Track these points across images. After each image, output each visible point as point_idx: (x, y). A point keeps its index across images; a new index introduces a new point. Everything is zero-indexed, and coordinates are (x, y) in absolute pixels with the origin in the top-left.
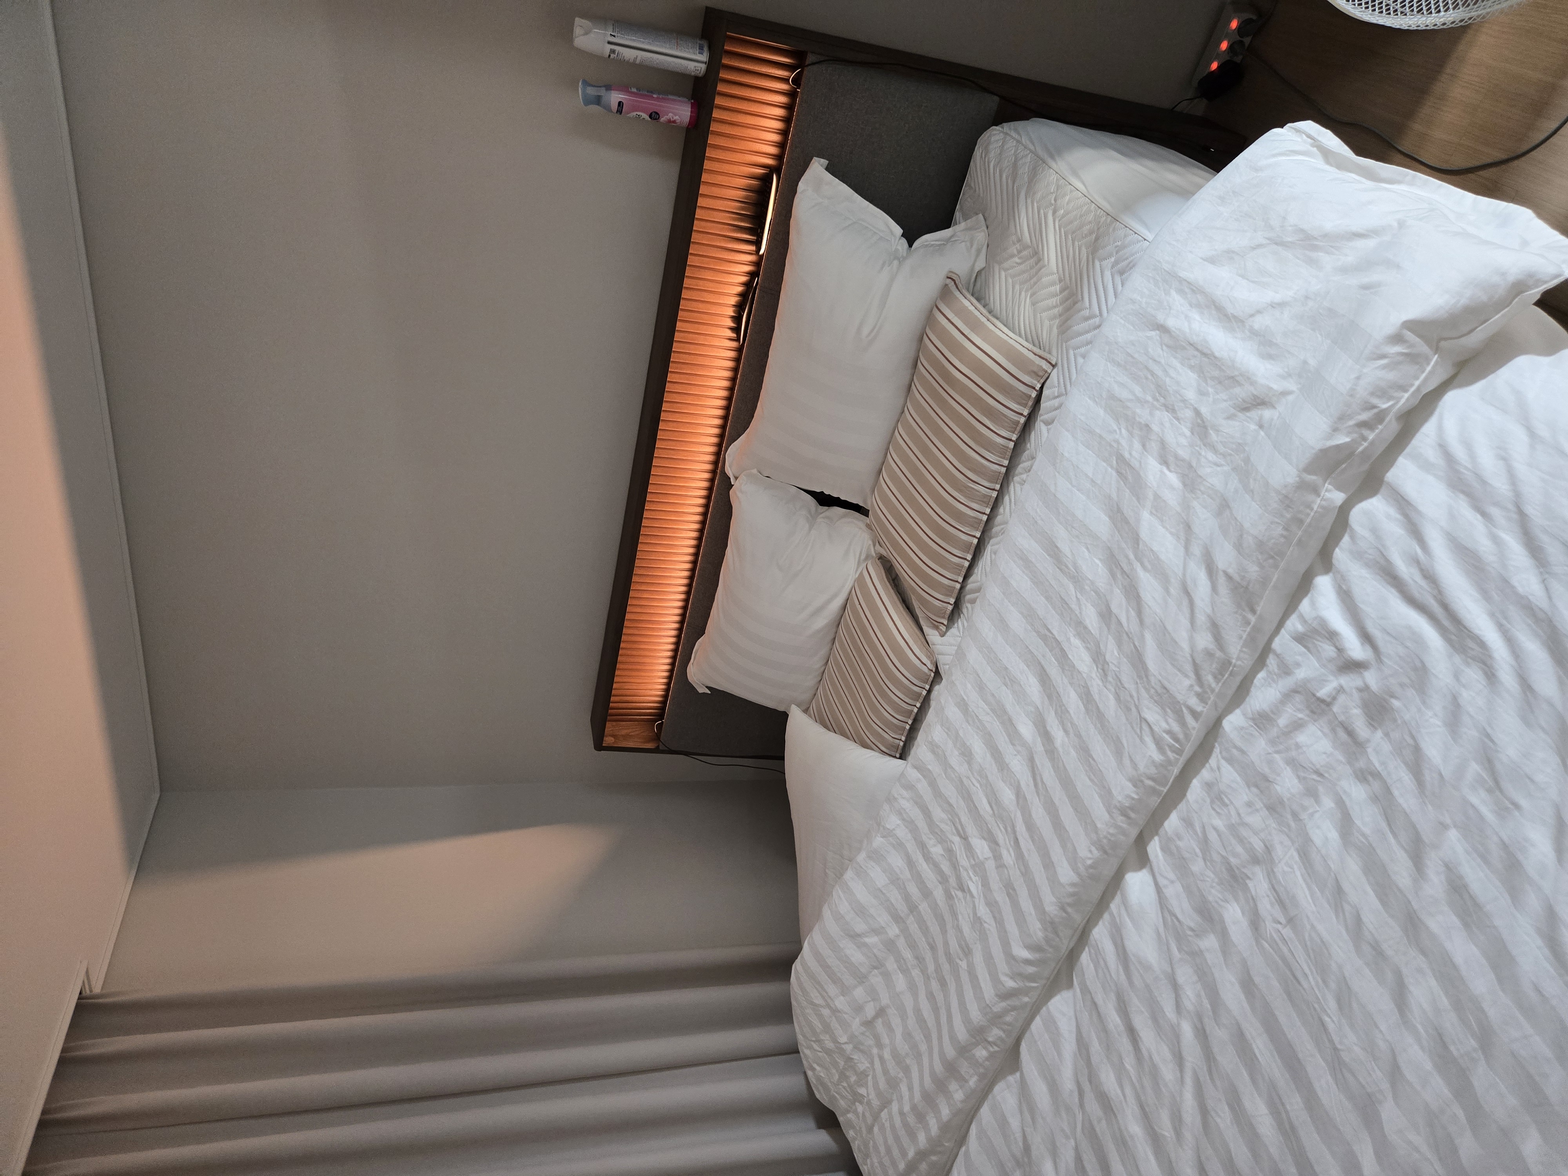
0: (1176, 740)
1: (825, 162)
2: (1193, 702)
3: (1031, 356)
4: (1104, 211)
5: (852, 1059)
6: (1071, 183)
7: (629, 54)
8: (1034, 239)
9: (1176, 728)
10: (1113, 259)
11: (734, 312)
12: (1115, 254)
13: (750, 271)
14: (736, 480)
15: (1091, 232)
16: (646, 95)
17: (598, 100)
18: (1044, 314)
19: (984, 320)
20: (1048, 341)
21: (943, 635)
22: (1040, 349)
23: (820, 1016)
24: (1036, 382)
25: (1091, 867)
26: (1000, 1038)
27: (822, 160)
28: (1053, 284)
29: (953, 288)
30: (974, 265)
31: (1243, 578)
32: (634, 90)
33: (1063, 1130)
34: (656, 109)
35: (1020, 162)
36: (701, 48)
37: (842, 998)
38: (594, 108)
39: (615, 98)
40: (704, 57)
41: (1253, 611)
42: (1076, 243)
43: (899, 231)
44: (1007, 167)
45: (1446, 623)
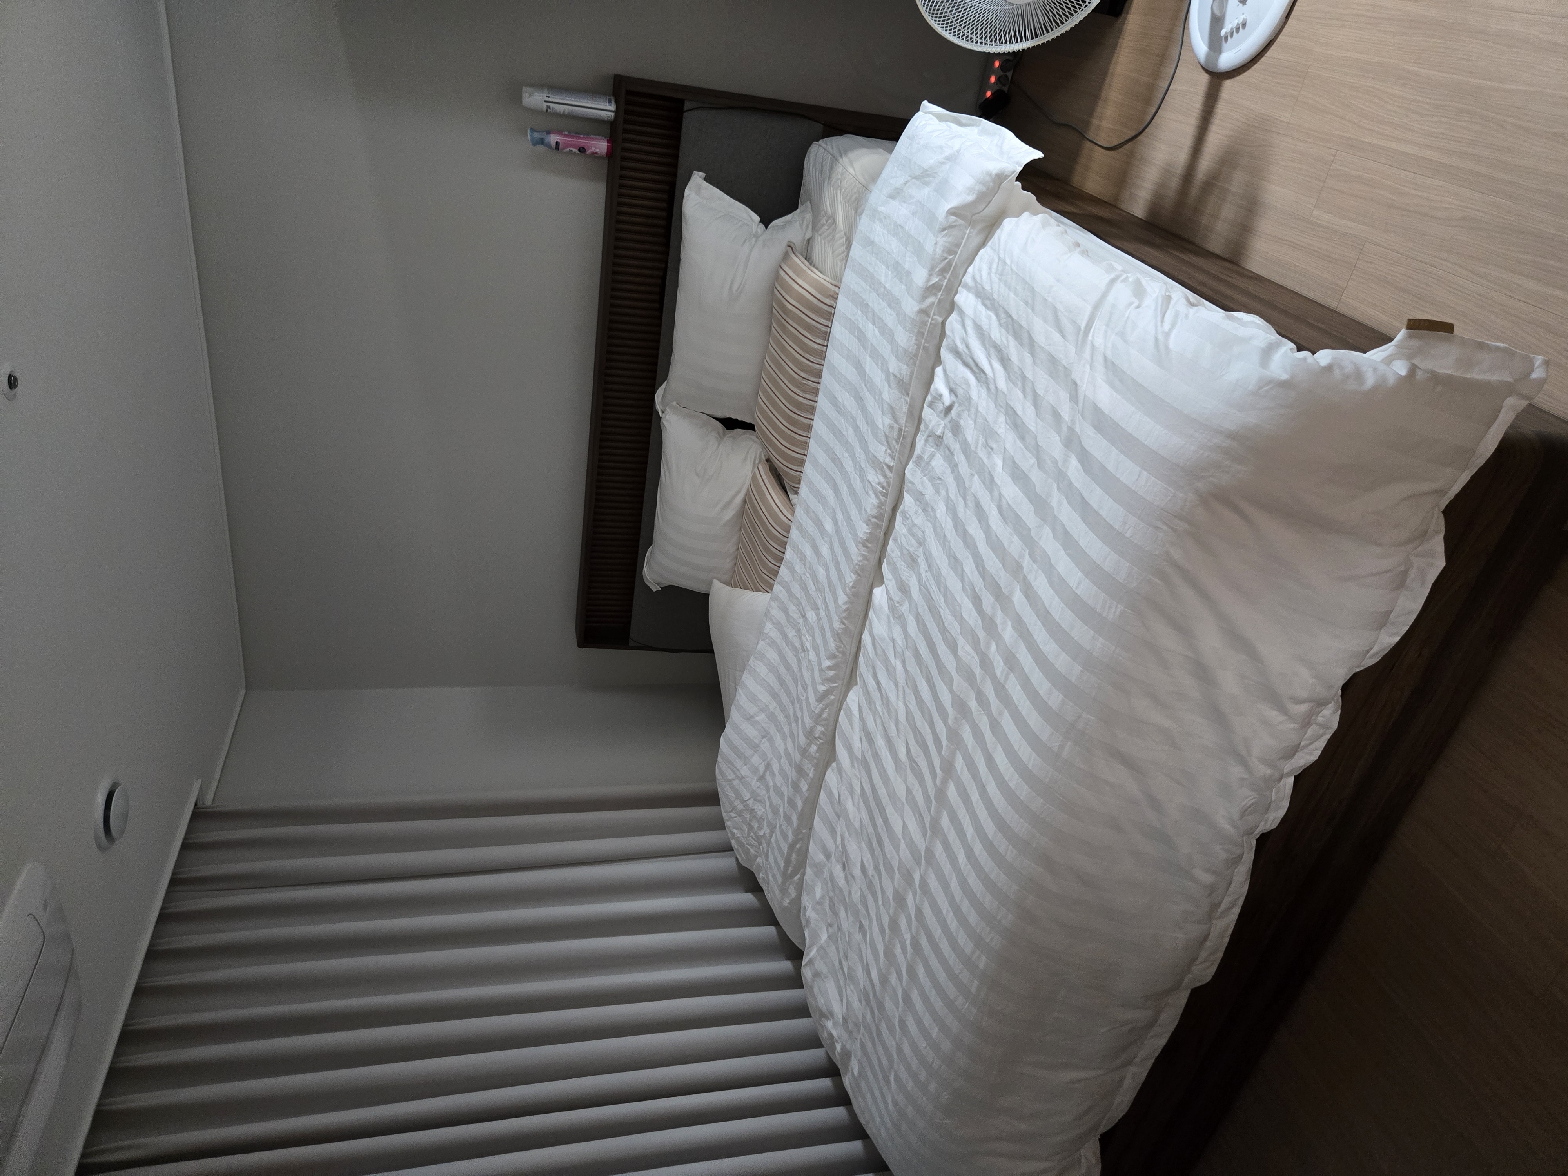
0: (883, 487)
1: (703, 175)
2: (888, 460)
3: (830, 286)
4: (862, 185)
5: (754, 809)
6: (848, 170)
7: (559, 108)
8: (832, 211)
9: (882, 479)
14: (663, 413)
15: (856, 199)
16: (574, 136)
17: (542, 142)
18: (838, 258)
19: (806, 269)
23: (733, 788)
25: (853, 587)
26: (822, 732)
27: (700, 173)
28: (842, 238)
29: (790, 252)
30: (804, 236)
31: (901, 374)
32: (566, 133)
33: (855, 775)
34: (582, 145)
36: (610, 102)
37: (745, 767)
38: (541, 148)
39: (553, 139)
40: (613, 107)
41: (908, 394)
42: (850, 207)
43: (757, 218)
45: (975, 369)
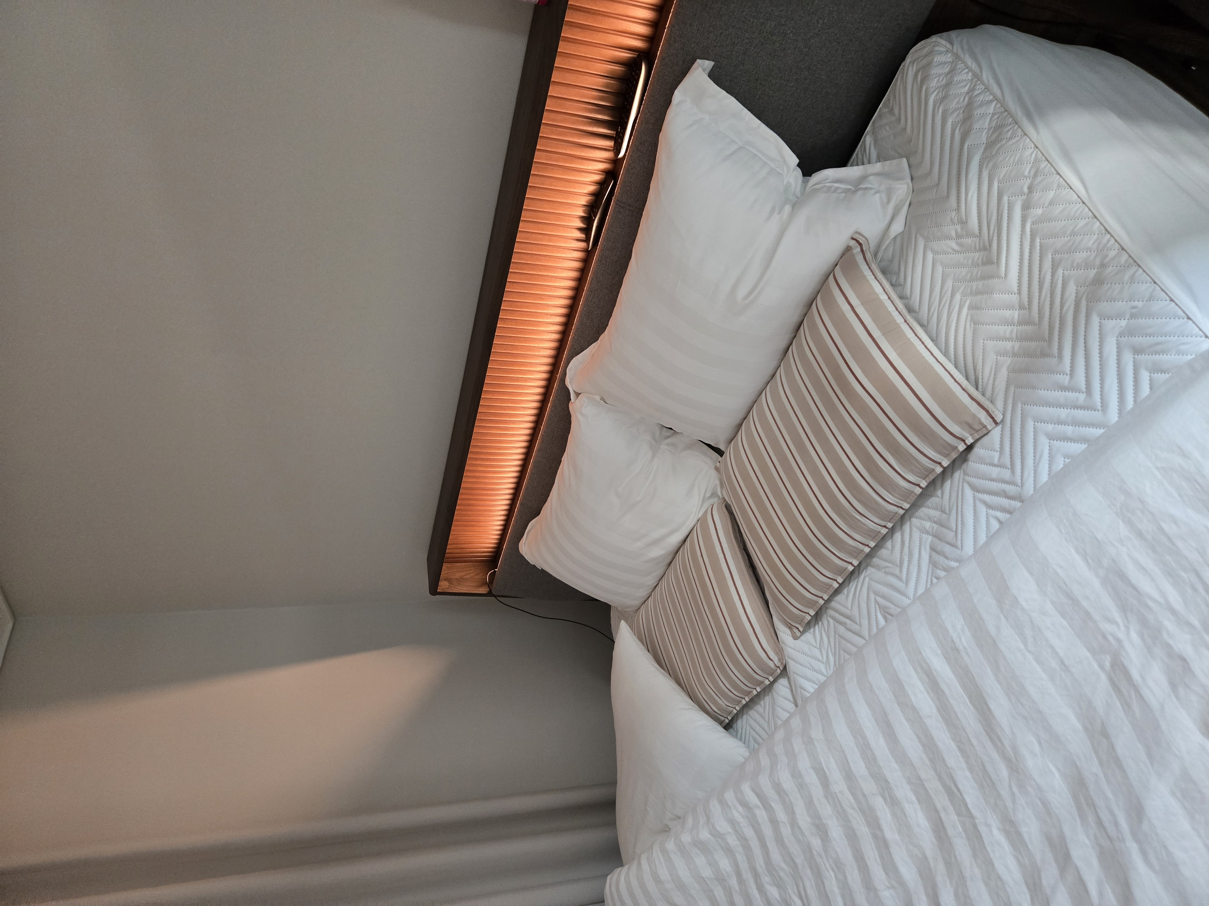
1: (710, 66)
3: (966, 400)
4: (1116, 241)
6: (1060, 172)
8: (985, 228)
10: (1123, 323)
11: (584, 212)
12: (1128, 317)
13: (606, 169)
14: (577, 397)
15: (1087, 266)
19: (899, 320)
20: (991, 382)
21: (795, 638)
22: (977, 389)
24: (967, 435)
27: (707, 63)
28: (1009, 307)
29: (859, 258)
30: (889, 227)
35: (979, 111)
42: (1060, 272)
44: (956, 110)
